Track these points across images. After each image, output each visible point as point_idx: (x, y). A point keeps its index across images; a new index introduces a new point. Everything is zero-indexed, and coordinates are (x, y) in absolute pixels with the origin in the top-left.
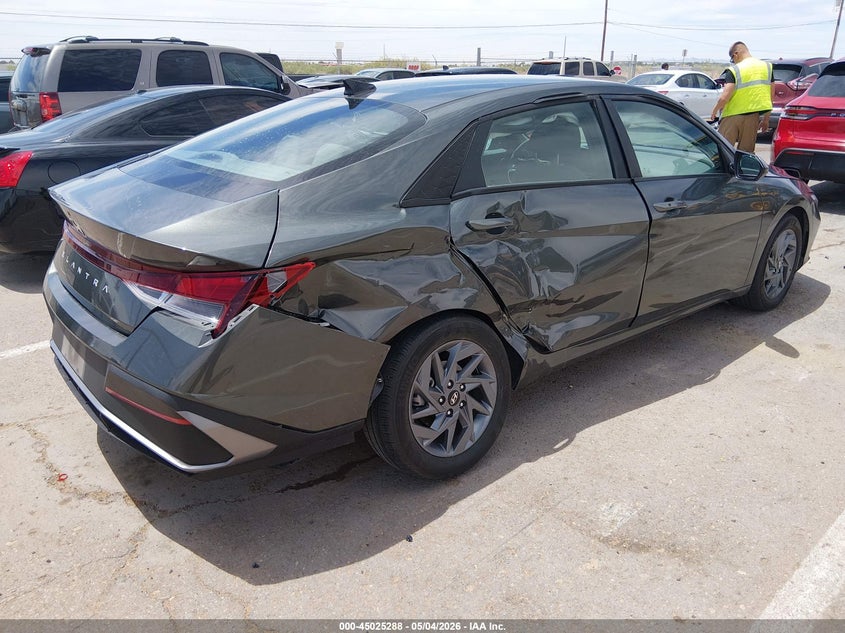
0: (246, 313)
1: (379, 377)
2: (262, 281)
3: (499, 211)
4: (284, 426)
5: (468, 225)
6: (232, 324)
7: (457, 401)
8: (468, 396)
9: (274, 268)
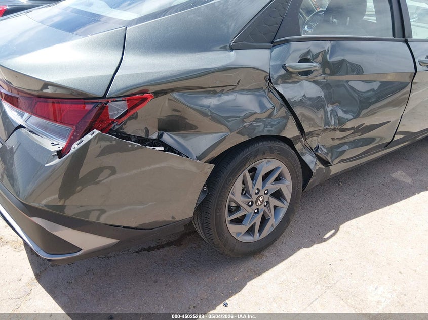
0: (88, 137)
1: (204, 186)
2: (104, 108)
3: (309, 57)
4: (124, 227)
5: (284, 67)
6: (75, 146)
7: (262, 202)
8: (270, 198)
9: (114, 98)
